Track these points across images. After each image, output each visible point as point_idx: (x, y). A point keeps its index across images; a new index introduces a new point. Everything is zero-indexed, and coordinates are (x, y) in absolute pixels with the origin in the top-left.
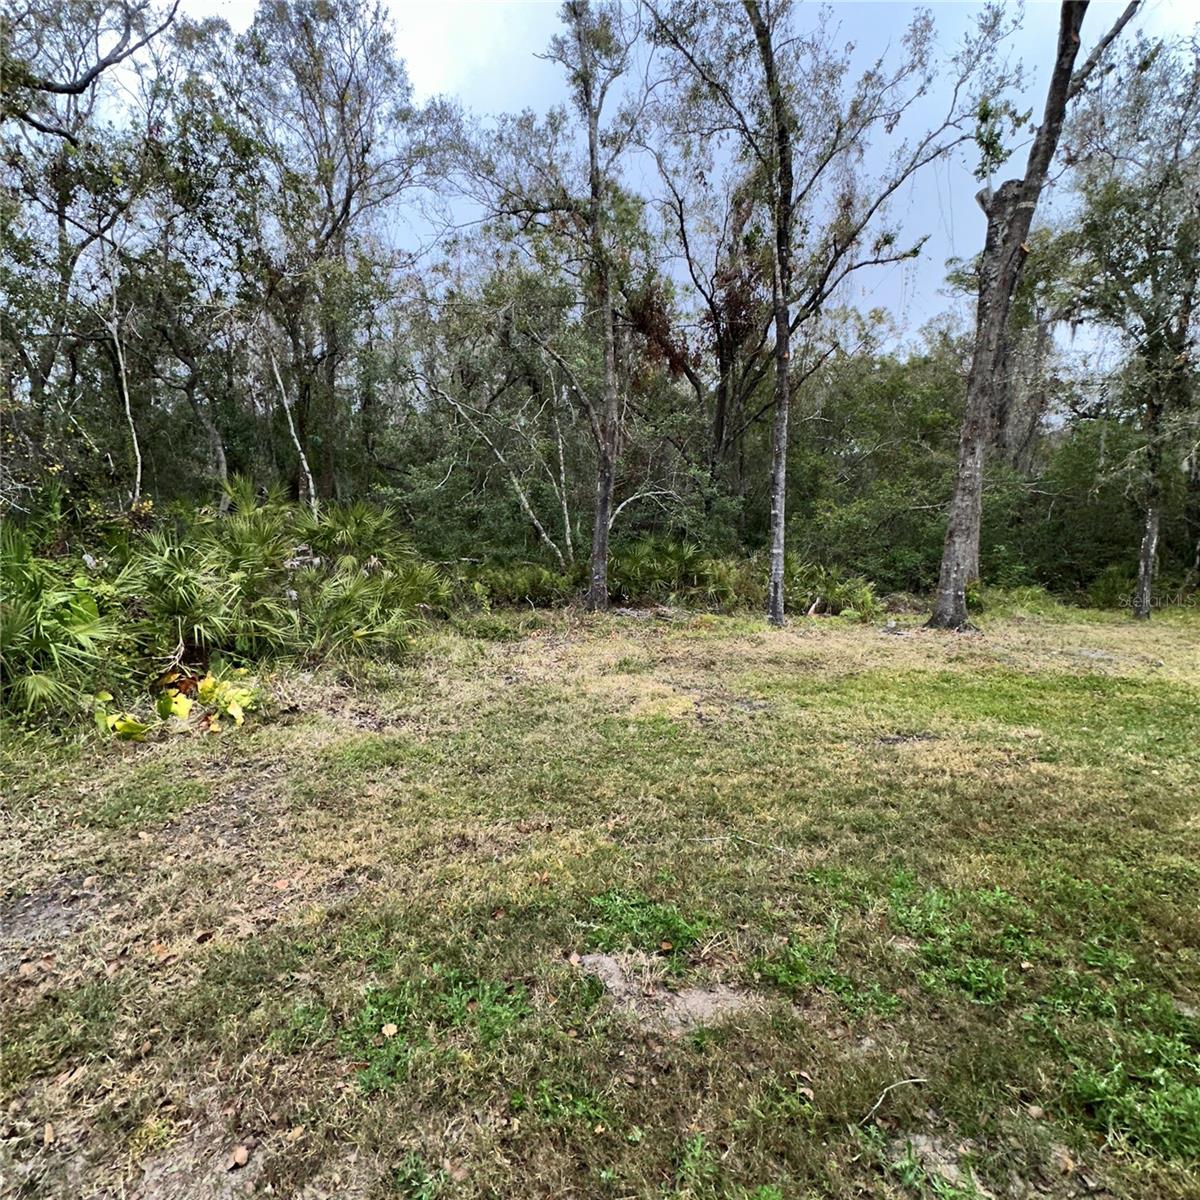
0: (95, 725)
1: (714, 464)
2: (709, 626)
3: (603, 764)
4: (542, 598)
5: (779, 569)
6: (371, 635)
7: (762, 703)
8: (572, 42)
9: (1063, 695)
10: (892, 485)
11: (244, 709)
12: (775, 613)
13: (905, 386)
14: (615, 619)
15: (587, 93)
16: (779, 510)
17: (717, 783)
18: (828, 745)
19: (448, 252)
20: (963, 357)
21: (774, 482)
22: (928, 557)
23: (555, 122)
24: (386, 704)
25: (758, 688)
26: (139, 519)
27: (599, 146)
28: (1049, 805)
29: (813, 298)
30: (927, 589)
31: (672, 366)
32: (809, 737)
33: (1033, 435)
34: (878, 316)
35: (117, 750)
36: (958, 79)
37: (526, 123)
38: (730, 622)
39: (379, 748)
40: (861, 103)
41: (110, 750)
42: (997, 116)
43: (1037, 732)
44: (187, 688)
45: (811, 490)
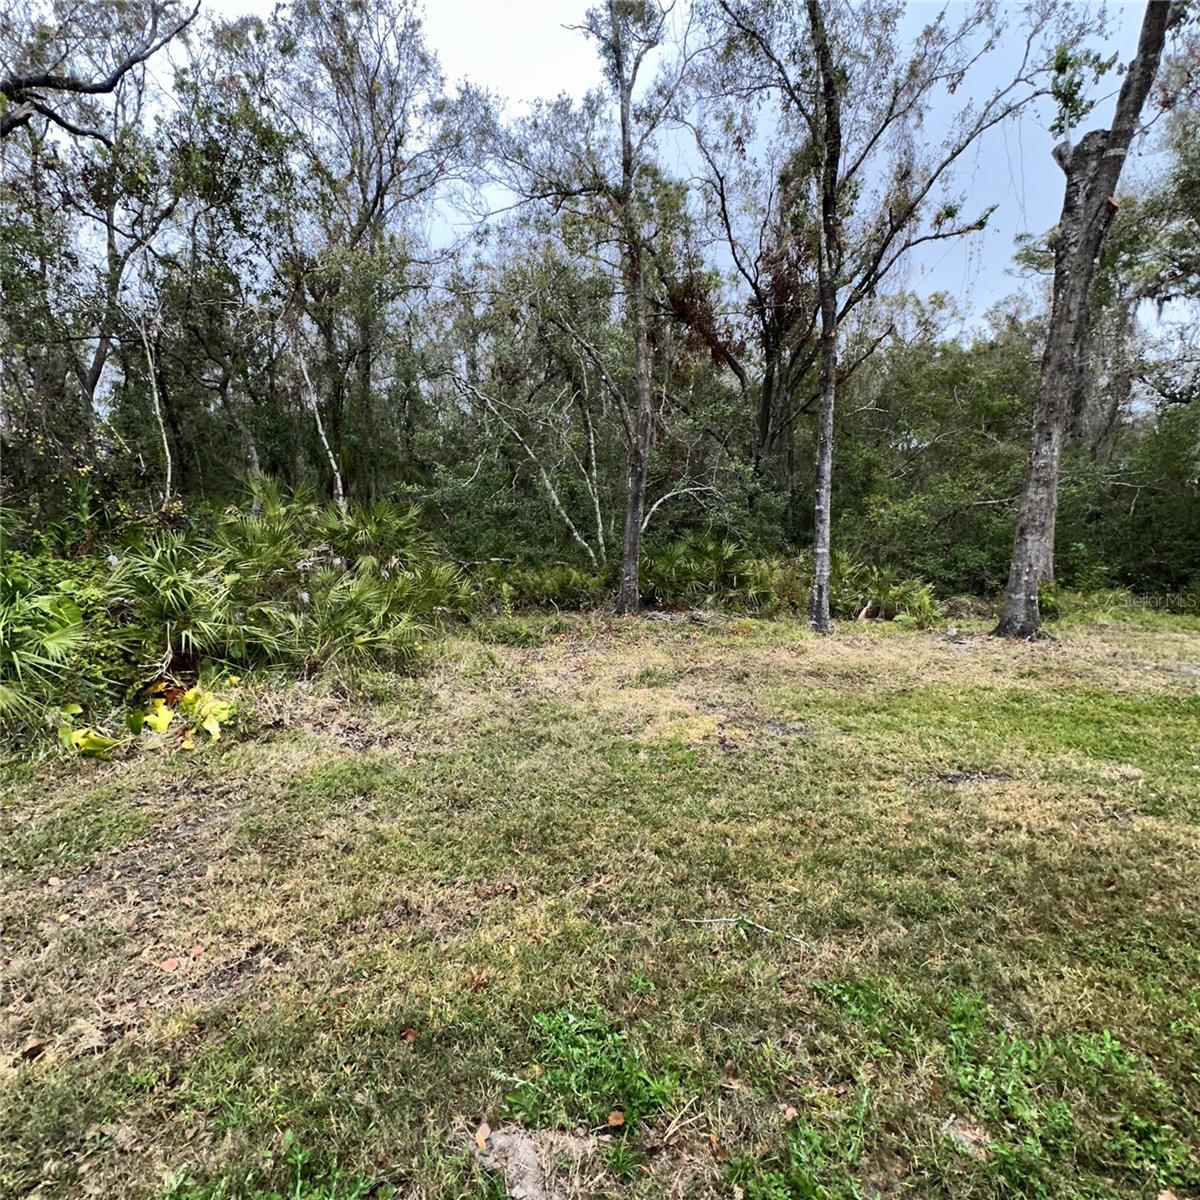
0: (57, 740)
1: (758, 458)
2: (748, 632)
3: (601, 801)
4: (570, 599)
5: (824, 570)
6: (373, 642)
7: (798, 725)
8: (606, 15)
9: (1162, 722)
10: (954, 479)
11: (221, 724)
12: (818, 619)
13: (970, 372)
14: (646, 623)
15: (619, 65)
16: (825, 505)
17: (732, 833)
18: (873, 782)
19: (480, 243)
20: (1033, 342)
21: (819, 476)
22: (993, 557)
23: (592, 105)
24: (379, 719)
25: (794, 707)
26: (169, 519)
27: (632, 121)
28: (1164, 885)
29: (866, 278)
30: (993, 592)
31: (714, 355)
32: (851, 771)
33: (1113, 424)
34: (939, 301)
35: (76, 770)
36: (1031, 30)
37: (562, 108)
38: (771, 626)
39: (355, 773)
40: (920, 63)
41: (68, 770)
42: (1076, 64)
43: (1136, 772)
44: (172, 699)
45: (864, 485)
